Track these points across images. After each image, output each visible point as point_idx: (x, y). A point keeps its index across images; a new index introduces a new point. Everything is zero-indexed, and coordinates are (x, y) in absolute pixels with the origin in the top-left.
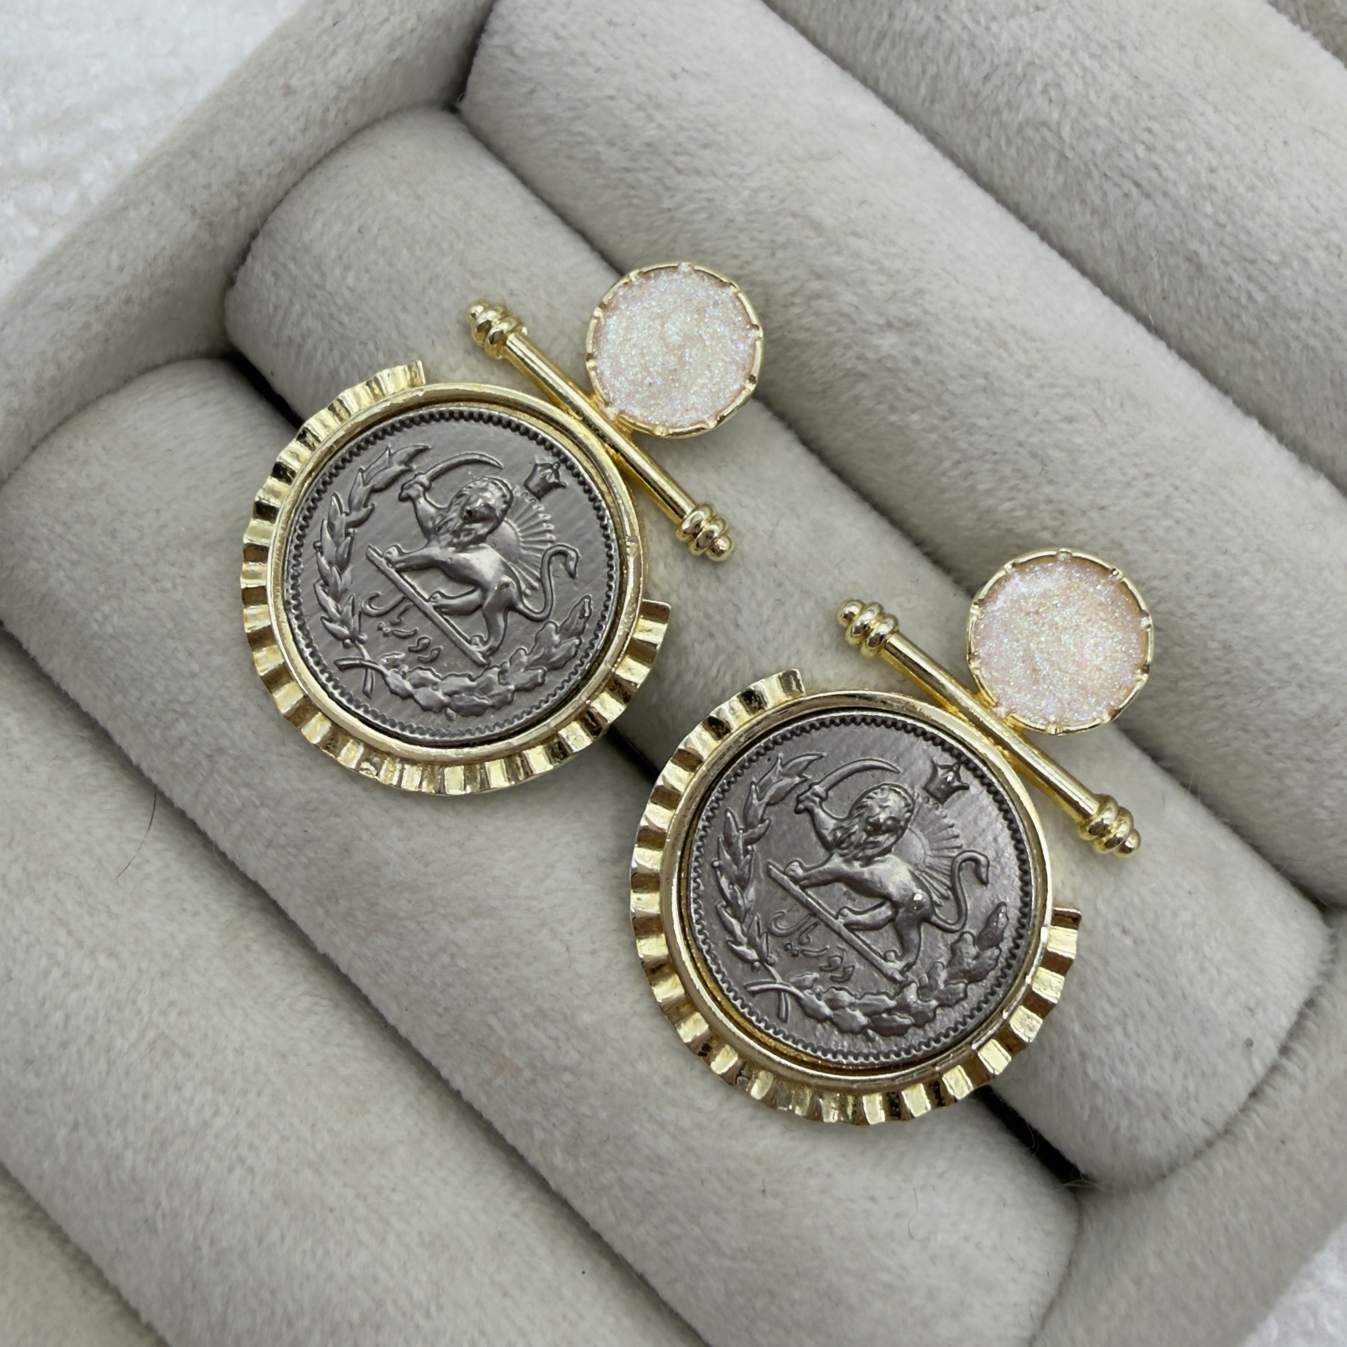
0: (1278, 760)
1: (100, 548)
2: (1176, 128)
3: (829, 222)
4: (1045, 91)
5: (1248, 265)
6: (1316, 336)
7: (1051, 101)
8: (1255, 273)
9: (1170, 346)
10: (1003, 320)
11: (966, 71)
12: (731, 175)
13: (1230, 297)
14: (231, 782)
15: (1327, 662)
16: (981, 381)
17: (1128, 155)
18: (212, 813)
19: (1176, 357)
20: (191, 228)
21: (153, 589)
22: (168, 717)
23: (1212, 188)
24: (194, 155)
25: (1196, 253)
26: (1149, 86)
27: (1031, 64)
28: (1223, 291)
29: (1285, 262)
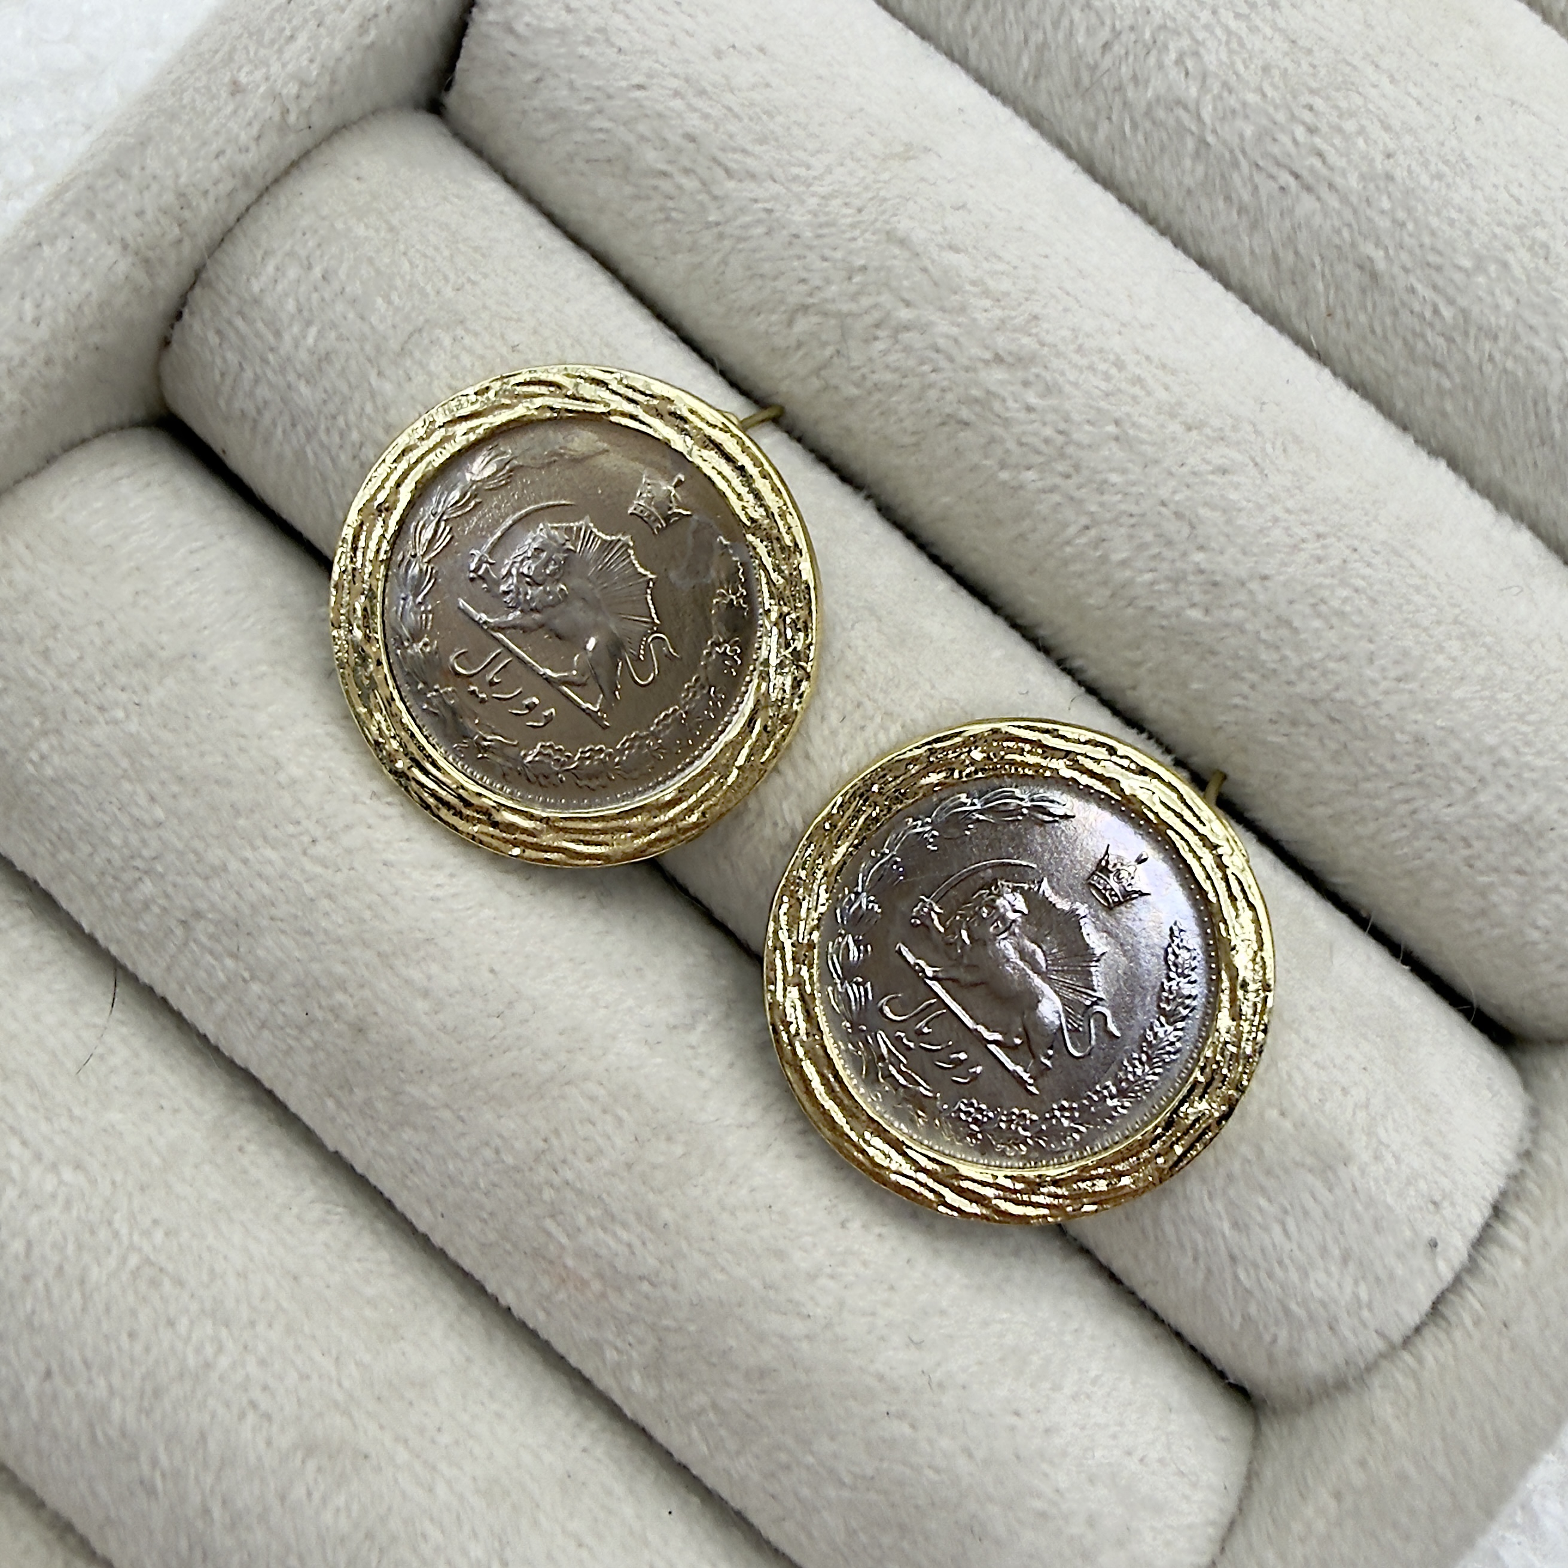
0: (1482, 873)
1: (31, 673)
2: (1343, 104)
3: (919, 235)
4: (1179, 61)
5: (1434, 273)
6: (1517, 358)
7: (1187, 74)
8: (1441, 282)
9: (1335, 373)
10: (1137, 351)
11: (1080, 39)
12: (796, 178)
13: (1412, 312)
14: (212, 953)
15: (1539, 754)
16: (1111, 429)
17: (1285, 139)
18: (189, 990)
19: (1344, 388)
20: (123, 267)
21: (101, 720)
22: (128, 877)
23: (1389, 177)
24: (123, 174)
25: (1370, 259)
26: (1309, 52)
27: (1163, 27)
28: (1403, 304)
29: (1480, 265)
